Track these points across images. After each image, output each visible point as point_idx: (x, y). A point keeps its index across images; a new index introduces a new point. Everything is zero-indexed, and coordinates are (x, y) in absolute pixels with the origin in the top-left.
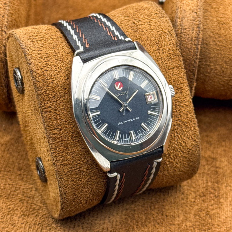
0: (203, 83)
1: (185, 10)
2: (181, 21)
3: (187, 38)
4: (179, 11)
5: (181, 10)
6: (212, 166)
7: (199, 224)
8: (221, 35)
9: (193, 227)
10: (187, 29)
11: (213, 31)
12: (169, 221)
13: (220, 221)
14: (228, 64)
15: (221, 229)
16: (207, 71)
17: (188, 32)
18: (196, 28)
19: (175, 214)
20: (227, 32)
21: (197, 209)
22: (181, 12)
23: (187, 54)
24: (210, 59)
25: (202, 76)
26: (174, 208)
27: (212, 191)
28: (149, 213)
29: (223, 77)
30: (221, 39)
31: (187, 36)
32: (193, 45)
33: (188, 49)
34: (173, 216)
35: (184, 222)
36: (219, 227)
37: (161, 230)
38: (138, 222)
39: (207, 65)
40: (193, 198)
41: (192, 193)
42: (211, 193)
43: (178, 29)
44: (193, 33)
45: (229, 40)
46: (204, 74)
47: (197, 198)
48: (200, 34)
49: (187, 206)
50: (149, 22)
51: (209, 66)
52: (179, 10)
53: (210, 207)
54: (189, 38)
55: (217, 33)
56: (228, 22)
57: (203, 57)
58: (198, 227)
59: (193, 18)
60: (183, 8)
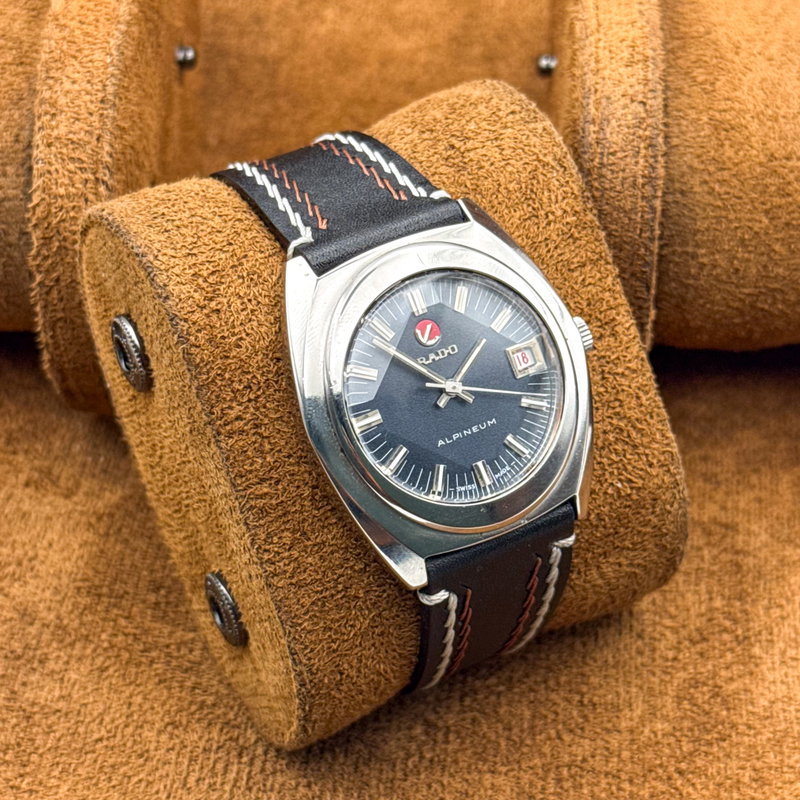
0: (677, 306)
1: (608, 98)
2: (598, 132)
3: (620, 179)
4: (591, 101)
5: (598, 96)
6: (722, 548)
7: (690, 725)
8: (724, 163)
9: (675, 736)
10: (619, 155)
11: (699, 151)
12: (602, 722)
13: (753, 713)
14: (750, 248)
15: (759, 737)
16: (689, 273)
17: (622, 163)
18: (646, 148)
19: (619, 699)
20: (741, 153)
21: (684, 681)
22: (598, 103)
23: (622, 227)
24: (695, 235)
25: (676, 289)
26: (617, 680)
27: (728, 623)
28: (543, 699)
29: (737, 287)
30: (726, 174)
31: (621, 174)
32: (640, 200)
33: (625, 211)
34: (612, 704)
35: (647, 723)
36: (752, 732)
37: (580, 749)
38: (510, 729)
39: (687, 253)
40: (670, 650)
41: (668, 633)
42: (725, 630)
43: (592, 153)
44: (637, 163)
45: (748, 176)
46: (681, 282)
47: (682, 646)
48: (659, 166)
49: (654, 674)
50: (496, 139)
51: (693, 258)
52: (593, 97)
53: (723, 673)
54: (624, 179)
55: (714, 159)
56: (744, 122)
57: (674, 232)
58: (689, 734)
59: (633, 119)
60: (602, 92)
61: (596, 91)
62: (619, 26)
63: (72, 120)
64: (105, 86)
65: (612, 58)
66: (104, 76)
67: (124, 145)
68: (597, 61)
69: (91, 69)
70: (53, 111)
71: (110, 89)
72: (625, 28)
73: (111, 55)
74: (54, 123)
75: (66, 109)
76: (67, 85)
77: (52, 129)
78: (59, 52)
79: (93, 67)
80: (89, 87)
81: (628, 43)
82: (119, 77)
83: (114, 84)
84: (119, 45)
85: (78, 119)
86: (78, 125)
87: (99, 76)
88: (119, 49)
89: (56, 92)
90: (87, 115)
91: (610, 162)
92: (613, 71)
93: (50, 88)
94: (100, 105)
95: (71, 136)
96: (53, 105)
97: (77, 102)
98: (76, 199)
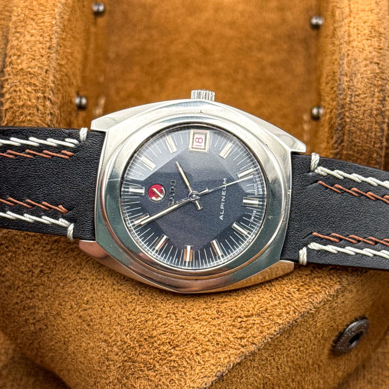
2: (349, 81)
3: (362, 111)
4: (345, 62)
5: (349, 58)
10: (362, 96)
17: (364, 101)
18: (379, 92)
22: (349, 63)
23: (363, 141)
31: (363, 108)
32: (374, 124)
33: (365, 131)
43: (345, 95)
44: (373, 101)
52: (346, 59)
54: (365, 111)
59: (371, 73)
60: (352, 56)
61: (348, 55)
62: (363, 12)
63: (30, 60)
64: (51, 38)
65: (358, 34)
66: (51, 32)
67: (62, 75)
68: (349, 36)
69: (43, 27)
70: (19, 54)
71: (55, 41)
72: (366, 13)
73: (56, 19)
74: (19, 61)
75: (27, 52)
76: (28, 38)
77: (18, 65)
78: (23, 15)
79: (45, 26)
80: (41, 39)
81: (369, 24)
82: (60, 33)
83: (57, 38)
84: (61, 13)
85: (34, 59)
86: (33, 64)
87: (48, 32)
88: (60, 15)
89: (21, 41)
90: (39, 57)
91: (356, 100)
92: (359, 42)
93: (18, 39)
94: (47, 50)
95: (29, 70)
96: (18, 50)
97: (34, 48)
98: (32, 108)
